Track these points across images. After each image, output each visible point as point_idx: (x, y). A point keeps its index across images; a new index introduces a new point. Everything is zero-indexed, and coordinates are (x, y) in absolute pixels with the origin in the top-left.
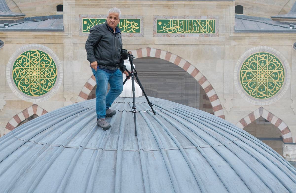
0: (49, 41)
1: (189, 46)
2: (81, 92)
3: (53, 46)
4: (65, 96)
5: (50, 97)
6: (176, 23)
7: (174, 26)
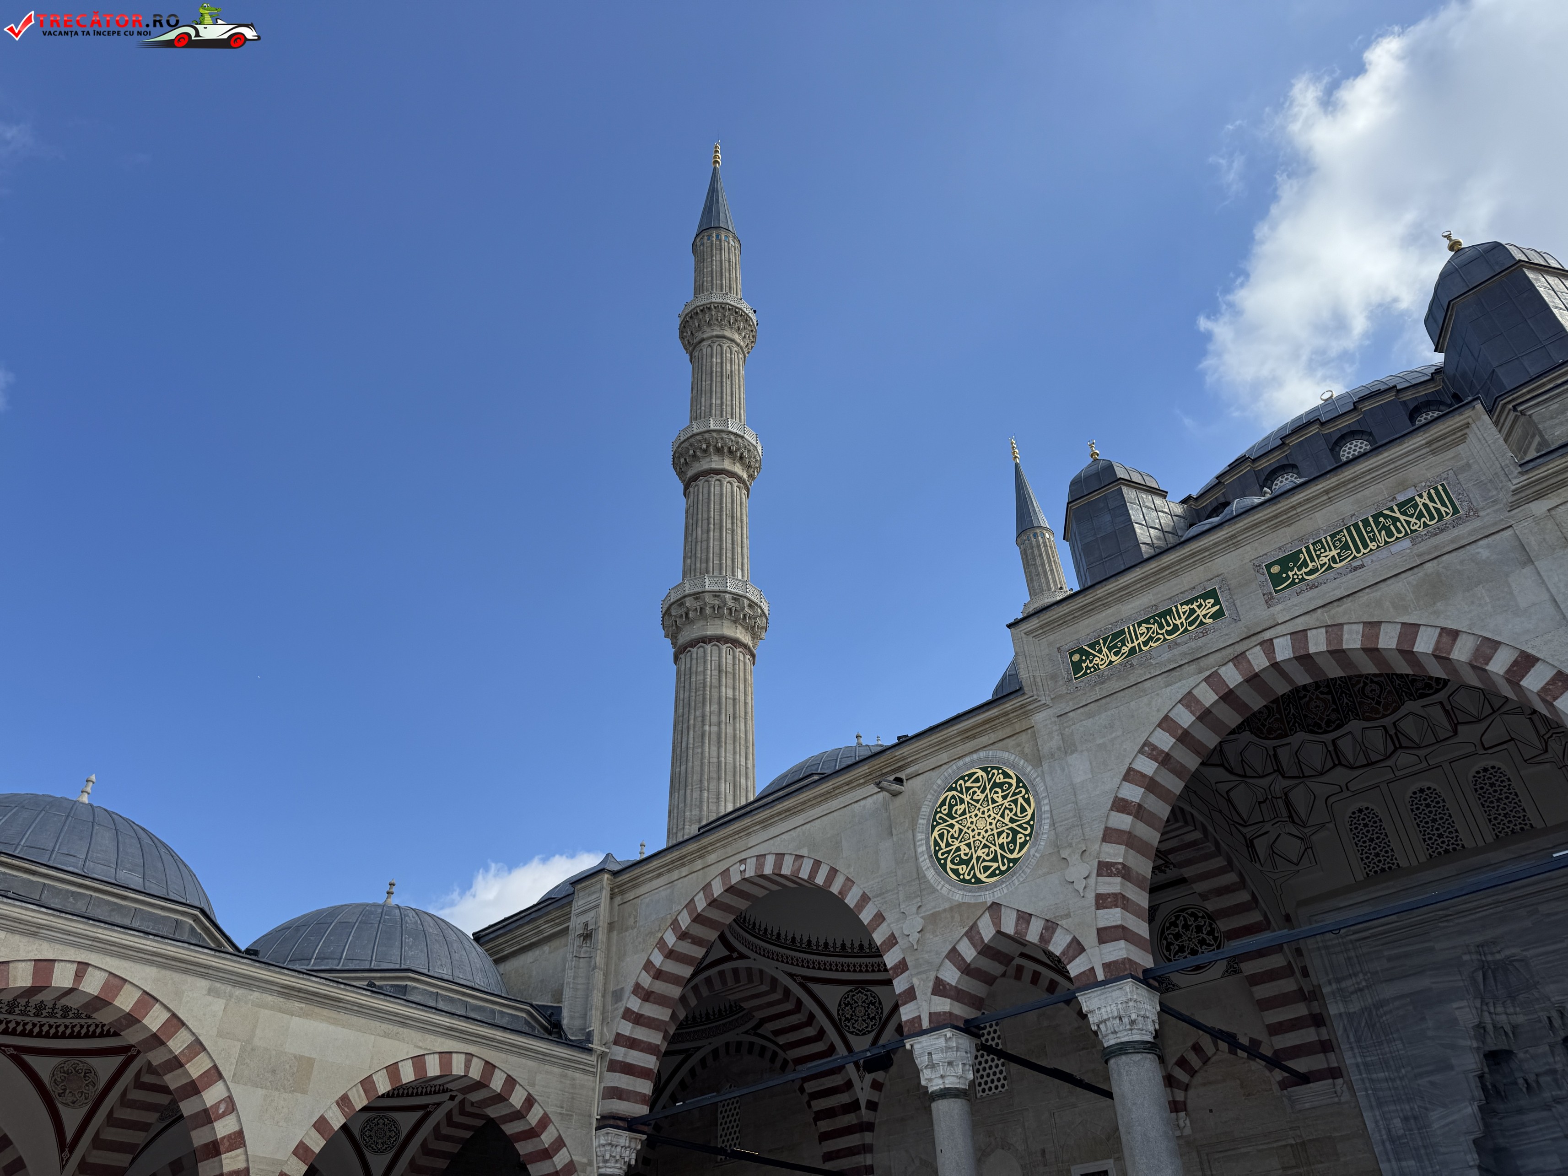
0: (1001, 734)
1: (1389, 582)
2: (1107, 829)
3: (1011, 742)
4: (1065, 854)
5: (1028, 871)
6: (1323, 547)
7: (1318, 557)
